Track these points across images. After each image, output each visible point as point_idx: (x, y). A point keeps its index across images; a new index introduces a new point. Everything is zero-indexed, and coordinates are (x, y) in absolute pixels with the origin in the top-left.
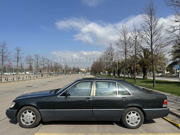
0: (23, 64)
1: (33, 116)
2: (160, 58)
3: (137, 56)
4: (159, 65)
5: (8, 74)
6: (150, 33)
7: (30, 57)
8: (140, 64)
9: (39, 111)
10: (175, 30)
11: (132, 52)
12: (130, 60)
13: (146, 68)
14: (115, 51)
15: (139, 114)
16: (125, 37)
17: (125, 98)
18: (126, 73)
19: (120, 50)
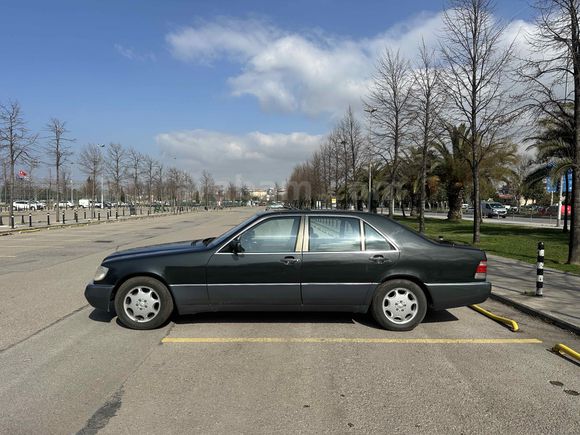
0: (67, 175)
1: (154, 301)
2: (502, 158)
3: (433, 148)
4: (499, 178)
5: (22, 206)
6: (471, 78)
7: (94, 150)
8: (439, 175)
9: (169, 288)
10: (540, 73)
11: (414, 138)
12: (410, 162)
13: (459, 189)
14: (364, 133)
15: (414, 296)
16: (394, 88)
17: (381, 256)
18: (397, 205)
19: (379, 131)
